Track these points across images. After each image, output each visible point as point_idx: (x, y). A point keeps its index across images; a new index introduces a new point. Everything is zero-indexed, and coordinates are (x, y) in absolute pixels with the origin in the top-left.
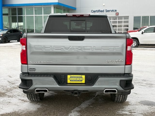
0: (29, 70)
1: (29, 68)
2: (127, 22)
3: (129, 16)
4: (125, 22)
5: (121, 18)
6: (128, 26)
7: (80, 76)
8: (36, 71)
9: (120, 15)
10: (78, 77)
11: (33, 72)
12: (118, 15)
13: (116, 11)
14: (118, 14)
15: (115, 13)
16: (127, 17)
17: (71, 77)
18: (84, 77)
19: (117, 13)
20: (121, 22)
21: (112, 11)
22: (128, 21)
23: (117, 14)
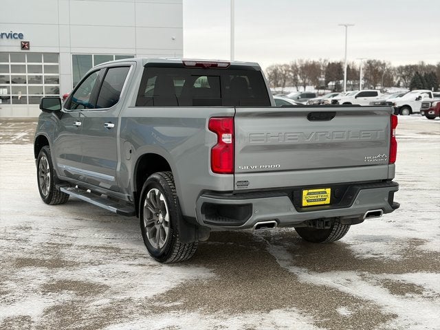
0: (236, 186)
1: (236, 182)
2: (56, 69)
3: (58, 54)
4: (48, 69)
5: (36, 56)
6: (57, 81)
7: (323, 190)
8: (250, 187)
9: (32, 50)
10: (319, 193)
11: (244, 188)
12: (28, 49)
13: (21, 36)
14: (28, 45)
15: (18, 42)
16: (54, 57)
17: (308, 194)
18: (328, 191)
19: (25, 43)
20: (38, 69)
21: (11, 36)
22: (58, 66)
23: (25, 46)
